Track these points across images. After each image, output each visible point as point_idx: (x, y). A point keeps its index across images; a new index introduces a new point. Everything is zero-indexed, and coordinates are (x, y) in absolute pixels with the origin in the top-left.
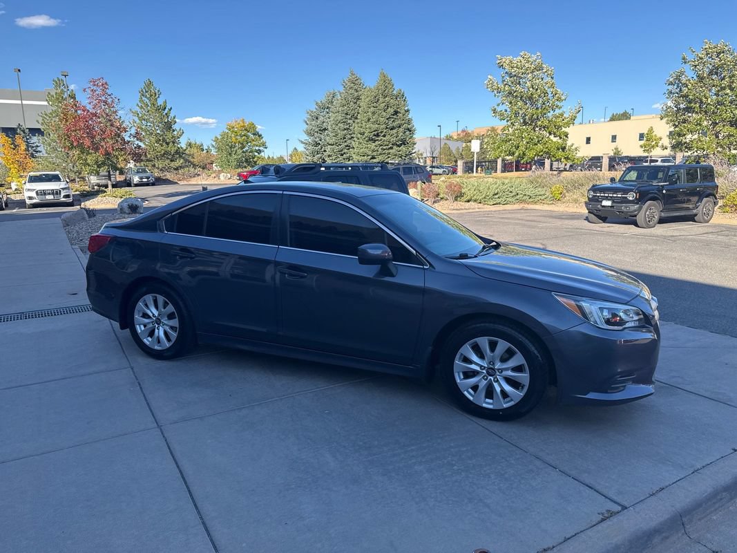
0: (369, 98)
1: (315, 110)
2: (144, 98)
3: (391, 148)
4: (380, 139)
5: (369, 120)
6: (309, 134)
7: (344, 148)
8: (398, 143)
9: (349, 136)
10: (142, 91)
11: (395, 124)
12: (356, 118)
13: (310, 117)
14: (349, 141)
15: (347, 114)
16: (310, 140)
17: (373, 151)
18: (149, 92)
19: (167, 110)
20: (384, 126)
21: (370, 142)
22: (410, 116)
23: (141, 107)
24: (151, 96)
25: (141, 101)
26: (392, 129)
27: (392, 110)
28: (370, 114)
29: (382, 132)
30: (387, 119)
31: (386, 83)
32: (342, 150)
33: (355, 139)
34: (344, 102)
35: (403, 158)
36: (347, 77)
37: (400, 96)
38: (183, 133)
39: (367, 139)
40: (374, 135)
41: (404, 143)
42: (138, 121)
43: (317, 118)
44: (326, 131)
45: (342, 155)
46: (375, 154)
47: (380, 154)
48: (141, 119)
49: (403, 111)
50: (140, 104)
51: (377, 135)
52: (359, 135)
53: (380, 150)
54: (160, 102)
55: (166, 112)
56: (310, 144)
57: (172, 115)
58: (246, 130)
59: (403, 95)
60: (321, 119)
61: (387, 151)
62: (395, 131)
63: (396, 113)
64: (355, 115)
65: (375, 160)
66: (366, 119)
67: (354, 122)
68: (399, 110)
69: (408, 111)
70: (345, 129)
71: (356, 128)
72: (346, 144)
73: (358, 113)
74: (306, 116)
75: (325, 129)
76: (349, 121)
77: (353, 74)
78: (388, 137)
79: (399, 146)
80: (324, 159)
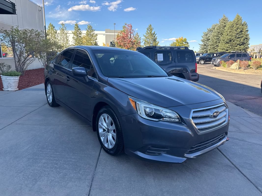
0: (229, 26)
1: (207, 32)
2: (148, 31)
3: (236, 46)
4: (231, 42)
5: (228, 35)
6: (203, 41)
7: (216, 46)
8: (240, 44)
9: (218, 42)
10: (148, 28)
11: (239, 36)
12: (223, 34)
13: (204, 35)
14: (218, 44)
15: (219, 33)
16: (202, 43)
17: (228, 47)
18: (150, 29)
19: (155, 34)
20: (234, 37)
21: (227, 44)
22: (248, 33)
23: (147, 34)
24: (150, 30)
25: (147, 32)
26: (238, 38)
27: (240, 30)
28: (228, 32)
29: (233, 40)
30: (236, 34)
31: (239, 19)
32: (214, 47)
33: (220, 43)
34: (218, 28)
35: (242, 50)
36: (222, 18)
37: (245, 25)
38: (159, 42)
39: (225, 42)
40: (229, 41)
41: (243, 44)
42: (145, 39)
43: (207, 35)
44: (210, 40)
45: (214, 49)
46: (228, 49)
47: (231, 49)
48: (147, 38)
49: (245, 31)
50: (146, 33)
51: (231, 41)
52: (222, 41)
53: (231, 47)
54: (153, 32)
55: (154, 35)
56: (202, 45)
57: (156, 36)
58: (183, 41)
59: (246, 24)
60: (208, 35)
61: (234, 48)
62: (239, 39)
63: (241, 31)
64: (223, 33)
65: (227, 51)
66: (226, 34)
67: (221, 36)
68: (243, 30)
69: (248, 31)
70: (217, 39)
71: (221, 38)
72: (216, 45)
73: (224, 32)
74: (203, 35)
75: (209, 39)
76: (219, 36)
77: (224, 17)
78: (235, 41)
79: (241, 45)
80: (207, 51)
